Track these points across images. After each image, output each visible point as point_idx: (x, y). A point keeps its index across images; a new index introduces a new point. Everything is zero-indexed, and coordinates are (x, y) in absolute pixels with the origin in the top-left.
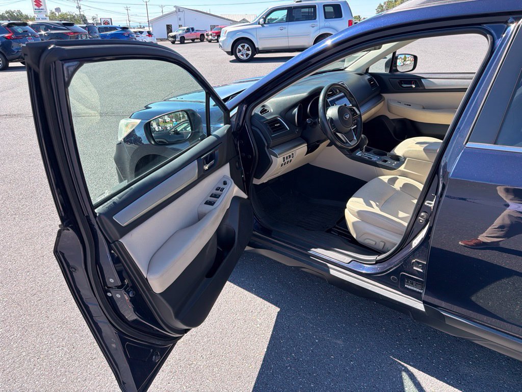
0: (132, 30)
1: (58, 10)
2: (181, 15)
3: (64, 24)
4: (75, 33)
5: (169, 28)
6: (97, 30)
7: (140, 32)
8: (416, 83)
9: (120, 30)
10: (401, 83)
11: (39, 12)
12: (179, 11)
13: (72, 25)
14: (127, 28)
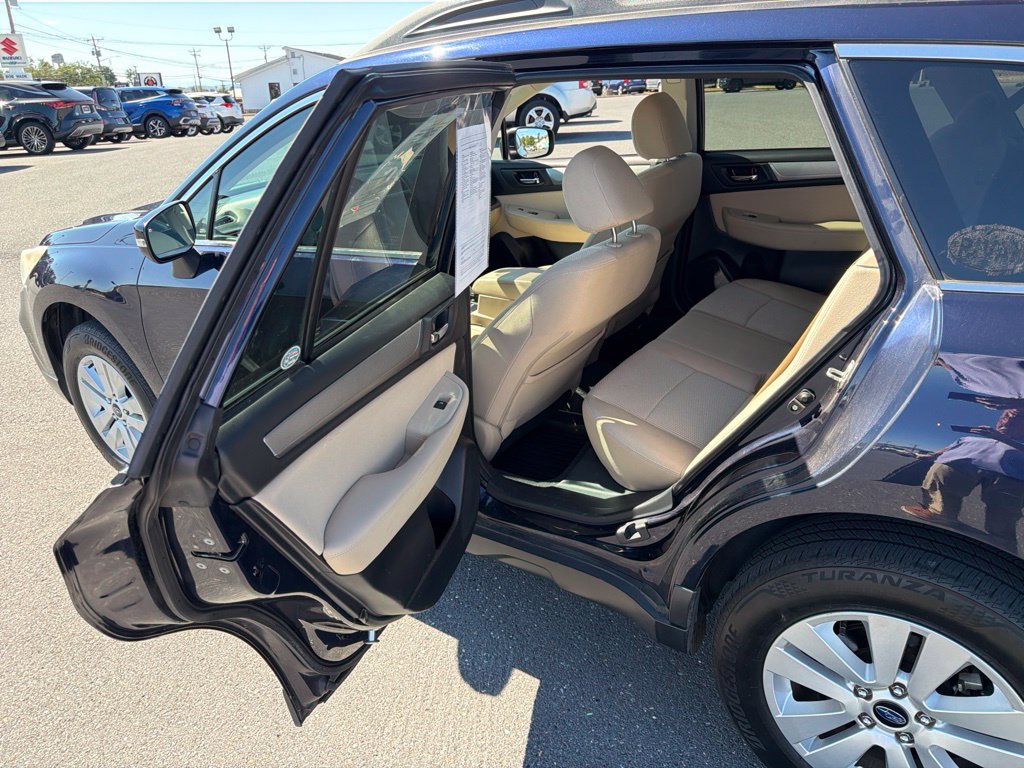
0: (190, 95)
1: (57, 58)
2: (297, 64)
3: (44, 86)
4: (67, 102)
5: (274, 90)
6: (117, 97)
7: (207, 98)
8: (539, 176)
9: (165, 94)
10: (519, 175)
11: (12, 63)
12: (293, 57)
13: (61, 87)
14: (179, 92)
